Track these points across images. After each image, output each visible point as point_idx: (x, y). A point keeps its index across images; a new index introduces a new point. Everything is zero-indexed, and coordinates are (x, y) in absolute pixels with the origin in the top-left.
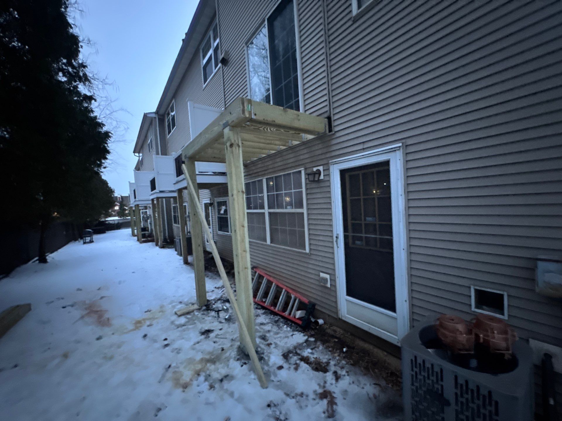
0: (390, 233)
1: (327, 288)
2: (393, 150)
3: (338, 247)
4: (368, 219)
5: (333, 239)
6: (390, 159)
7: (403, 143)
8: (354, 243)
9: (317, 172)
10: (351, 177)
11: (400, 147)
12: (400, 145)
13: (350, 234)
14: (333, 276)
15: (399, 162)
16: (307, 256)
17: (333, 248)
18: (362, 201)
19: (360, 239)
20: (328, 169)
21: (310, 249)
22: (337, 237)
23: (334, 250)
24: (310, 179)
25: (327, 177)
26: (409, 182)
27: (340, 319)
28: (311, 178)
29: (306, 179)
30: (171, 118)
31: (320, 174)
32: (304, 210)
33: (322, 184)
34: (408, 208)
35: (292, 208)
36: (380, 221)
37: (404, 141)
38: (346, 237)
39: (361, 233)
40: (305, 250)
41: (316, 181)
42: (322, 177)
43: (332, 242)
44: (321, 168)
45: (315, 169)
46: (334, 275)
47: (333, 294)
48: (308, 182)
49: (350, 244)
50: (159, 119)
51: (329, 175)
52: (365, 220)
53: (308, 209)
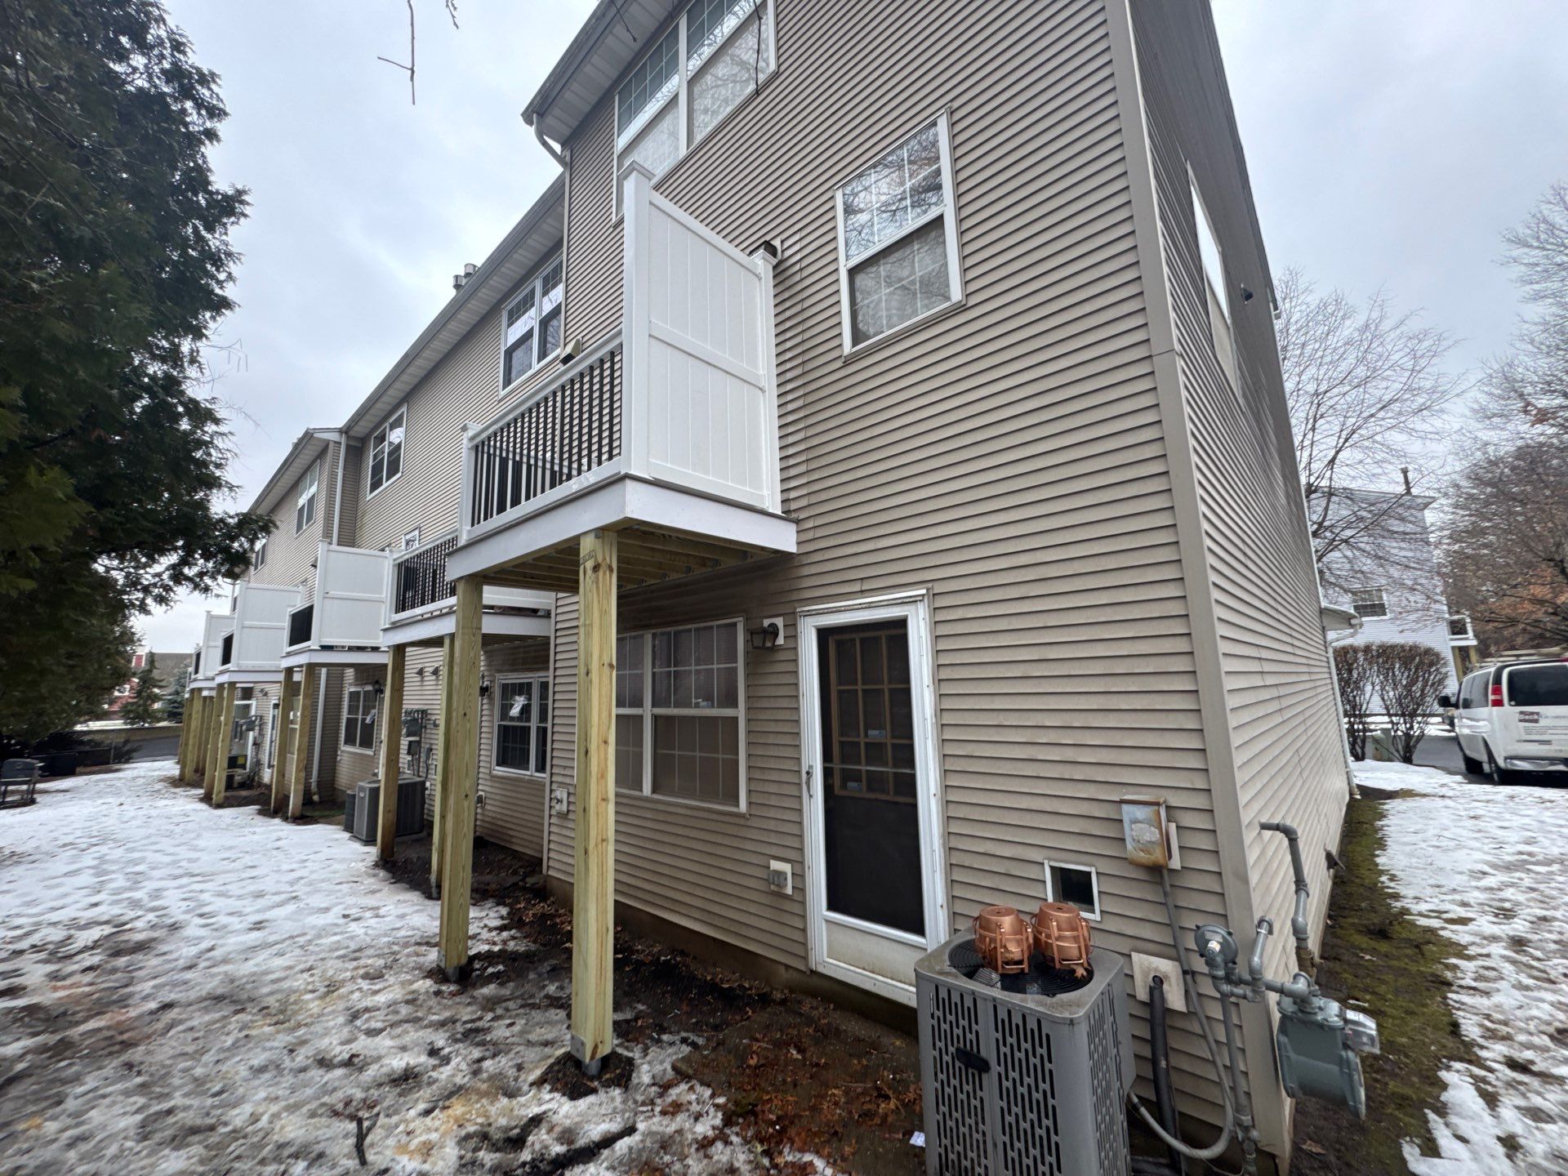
0: (910, 762)
1: (786, 897)
2: (913, 601)
3: (811, 796)
4: (871, 732)
5: (800, 778)
6: (907, 616)
7: (928, 590)
8: (844, 786)
9: (771, 629)
10: (839, 644)
11: (923, 595)
12: (924, 592)
13: (837, 766)
14: (799, 866)
15: (922, 624)
16: (742, 822)
17: (800, 797)
18: (860, 694)
19: (856, 776)
20: (795, 625)
21: (750, 804)
22: (808, 773)
23: (801, 803)
24: (756, 644)
25: (793, 640)
26: (941, 662)
27: (812, 971)
28: (758, 642)
29: (746, 642)
30: (387, 451)
31: (776, 635)
32: (741, 712)
33: (782, 656)
34: (940, 711)
35: (713, 706)
36: (893, 737)
37: (930, 585)
38: (827, 773)
39: (859, 763)
40: (738, 806)
41: (768, 648)
42: (780, 641)
43: (799, 785)
44: (779, 622)
45: (766, 623)
46: (802, 863)
47: (796, 908)
48: (750, 649)
49: (837, 791)
50: (348, 447)
51: (795, 637)
52: (866, 735)
53: (749, 709)
